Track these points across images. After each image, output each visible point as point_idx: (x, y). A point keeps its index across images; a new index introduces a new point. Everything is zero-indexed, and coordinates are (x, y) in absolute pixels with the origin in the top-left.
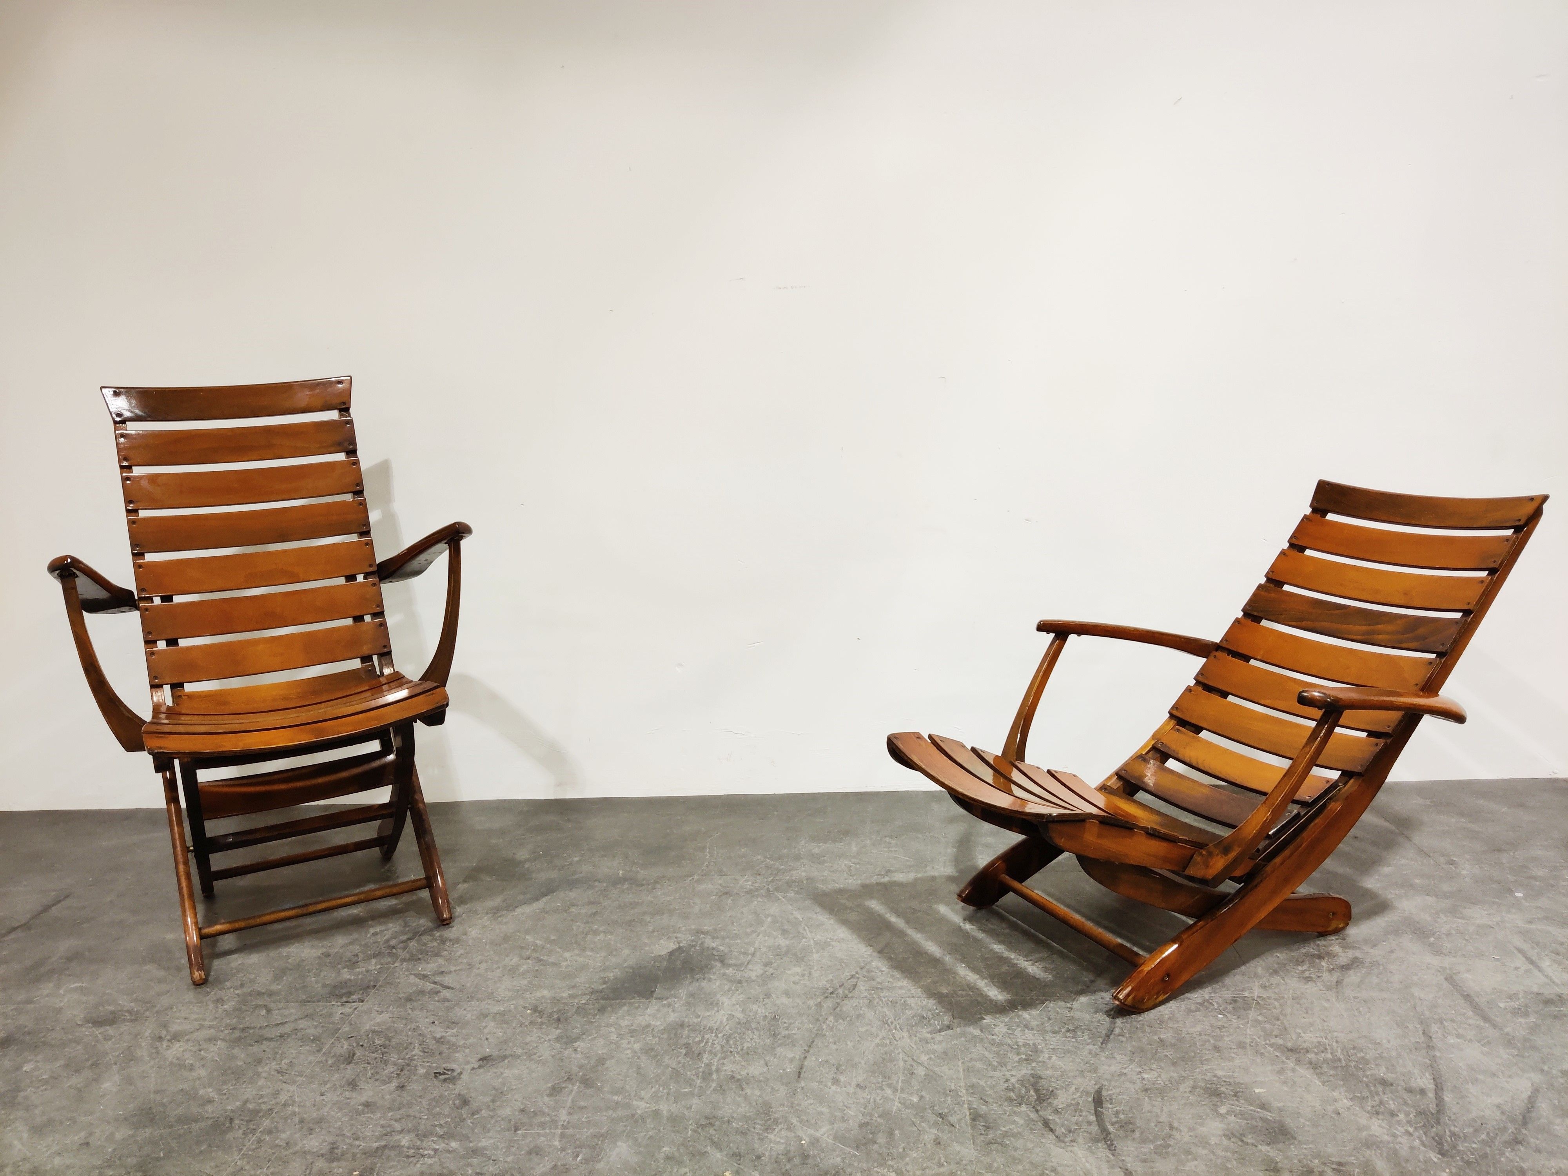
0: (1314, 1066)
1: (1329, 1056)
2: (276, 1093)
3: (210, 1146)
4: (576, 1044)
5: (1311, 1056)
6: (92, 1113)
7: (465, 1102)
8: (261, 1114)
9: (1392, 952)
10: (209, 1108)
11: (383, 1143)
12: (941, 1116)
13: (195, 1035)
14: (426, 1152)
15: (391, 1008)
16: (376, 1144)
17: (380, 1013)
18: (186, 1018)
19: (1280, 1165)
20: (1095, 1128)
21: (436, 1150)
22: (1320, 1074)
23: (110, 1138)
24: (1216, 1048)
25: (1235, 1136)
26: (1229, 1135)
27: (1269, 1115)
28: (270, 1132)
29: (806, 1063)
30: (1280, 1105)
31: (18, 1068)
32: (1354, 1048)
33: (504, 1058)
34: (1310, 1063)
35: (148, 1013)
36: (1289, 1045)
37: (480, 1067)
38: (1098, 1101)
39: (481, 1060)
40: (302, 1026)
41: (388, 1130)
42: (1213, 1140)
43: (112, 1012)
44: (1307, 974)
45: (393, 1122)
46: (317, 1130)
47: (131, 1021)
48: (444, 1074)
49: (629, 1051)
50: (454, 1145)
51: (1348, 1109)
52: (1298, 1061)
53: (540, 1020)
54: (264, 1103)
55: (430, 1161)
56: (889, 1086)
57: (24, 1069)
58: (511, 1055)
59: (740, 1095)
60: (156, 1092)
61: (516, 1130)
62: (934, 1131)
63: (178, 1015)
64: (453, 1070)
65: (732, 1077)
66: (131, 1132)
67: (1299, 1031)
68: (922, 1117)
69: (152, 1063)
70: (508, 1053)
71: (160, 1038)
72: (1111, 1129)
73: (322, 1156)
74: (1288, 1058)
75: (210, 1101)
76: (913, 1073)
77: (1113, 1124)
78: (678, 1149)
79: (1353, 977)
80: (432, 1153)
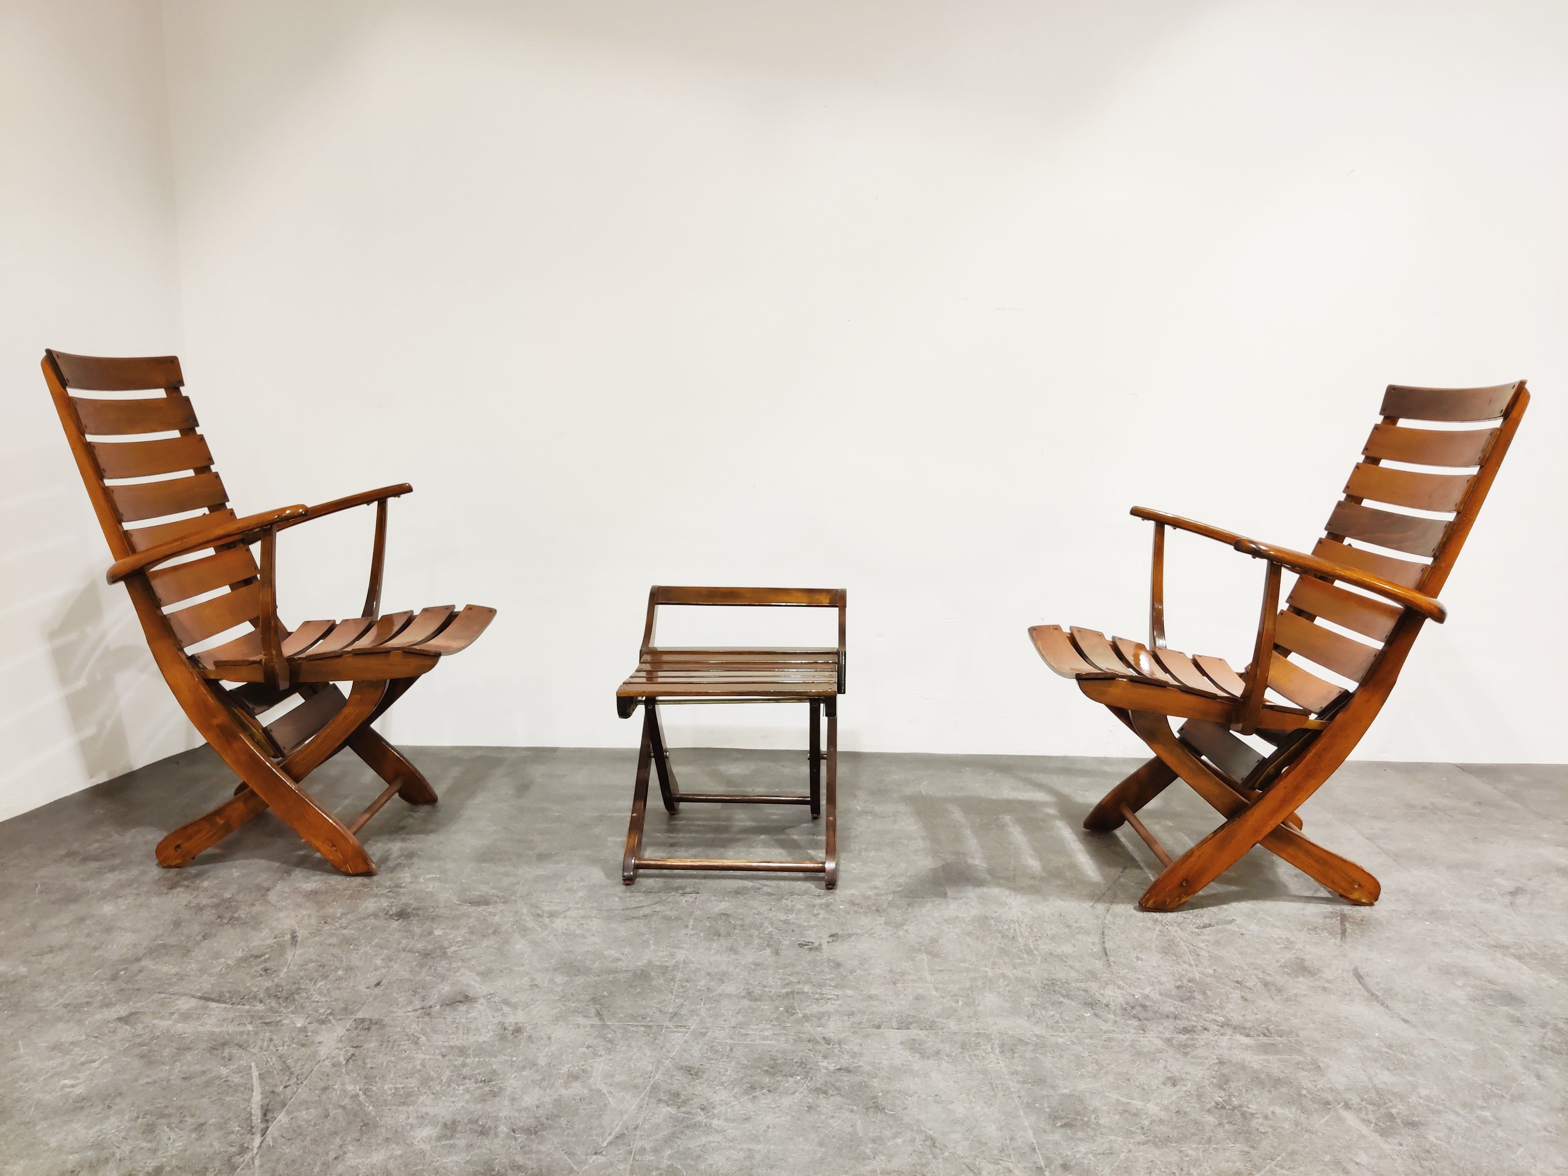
0: (1519, 958)
1: (1527, 951)
2: (672, 955)
3: (643, 989)
4: (905, 928)
5: (1513, 951)
6: (523, 965)
7: (839, 965)
8: (670, 969)
9: (1545, 884)
10: (620, 963)
11: (789, 990)
12: (1237, 982)
13: (569, 914)
14: (830, 997)
15: (726, 899)
16: (784, 991)
17: (721, 902)
18: (551, 902)
19: (1521, 1019)
20: (1366, 994)
21: (838, 996)
22: (1525, 963)
23: (551, 981)
24: (1435, 944)
25: (1477, 1000)
26: (1473, 999)
27: (1498, 988)
28: (687, 981)
29: (1106, 946)
30: (1504, 981)
31: (430, 933)
32: (1545, 946)
33: (850, 936)
34: (1514, 955)
35: (513, 898)
36: (1492, 943)
37: (833, 941)
38: (1359, 977)
39: (830, 936)
40: (658, 909)
41: (787, 981)
42: (1462, 1003)
43: (481, 896)
44: (1483, 897)
45: (787, 977)
46: (726, 980)
47: (503, 903)
48: (806, 945)
49: (952, 934)
50: (849, 992)
51: (1558, 985)
52: (1504, 954)
53: (862, 910)
54: (667, 961)
55: (838, 1002)
56: (1185, 962)
57: (436, 934)
58: (854, 934)
59: (1066, 966)
60: (566, 952)
61: (895, 983)
62: (1238, 992)
63: (541, 900)
64: (812, 943)
65: (1051, 954)
66: (567, 979)
67: (1495, 934)
68: (1223, 983)
69: (546, 932)
70: (850, 932)
71: (539, 914)
72: (1379, 994)
73: (744, 997)
74: (1495, 951)
75: (619, 960)
76: (1199, 955)
77: (1378, 990)
78: (1037, 1000)
79: (1521, 900)
80: (836, 997)
